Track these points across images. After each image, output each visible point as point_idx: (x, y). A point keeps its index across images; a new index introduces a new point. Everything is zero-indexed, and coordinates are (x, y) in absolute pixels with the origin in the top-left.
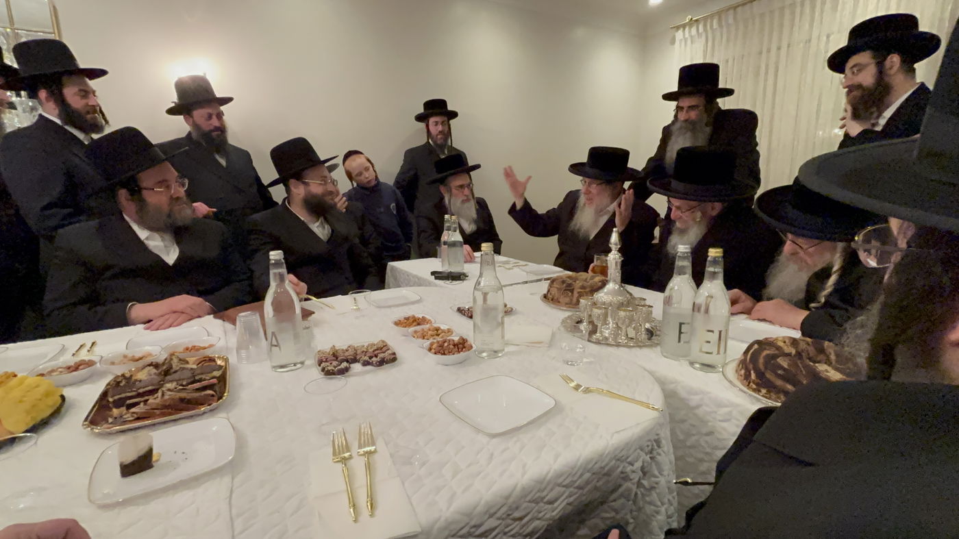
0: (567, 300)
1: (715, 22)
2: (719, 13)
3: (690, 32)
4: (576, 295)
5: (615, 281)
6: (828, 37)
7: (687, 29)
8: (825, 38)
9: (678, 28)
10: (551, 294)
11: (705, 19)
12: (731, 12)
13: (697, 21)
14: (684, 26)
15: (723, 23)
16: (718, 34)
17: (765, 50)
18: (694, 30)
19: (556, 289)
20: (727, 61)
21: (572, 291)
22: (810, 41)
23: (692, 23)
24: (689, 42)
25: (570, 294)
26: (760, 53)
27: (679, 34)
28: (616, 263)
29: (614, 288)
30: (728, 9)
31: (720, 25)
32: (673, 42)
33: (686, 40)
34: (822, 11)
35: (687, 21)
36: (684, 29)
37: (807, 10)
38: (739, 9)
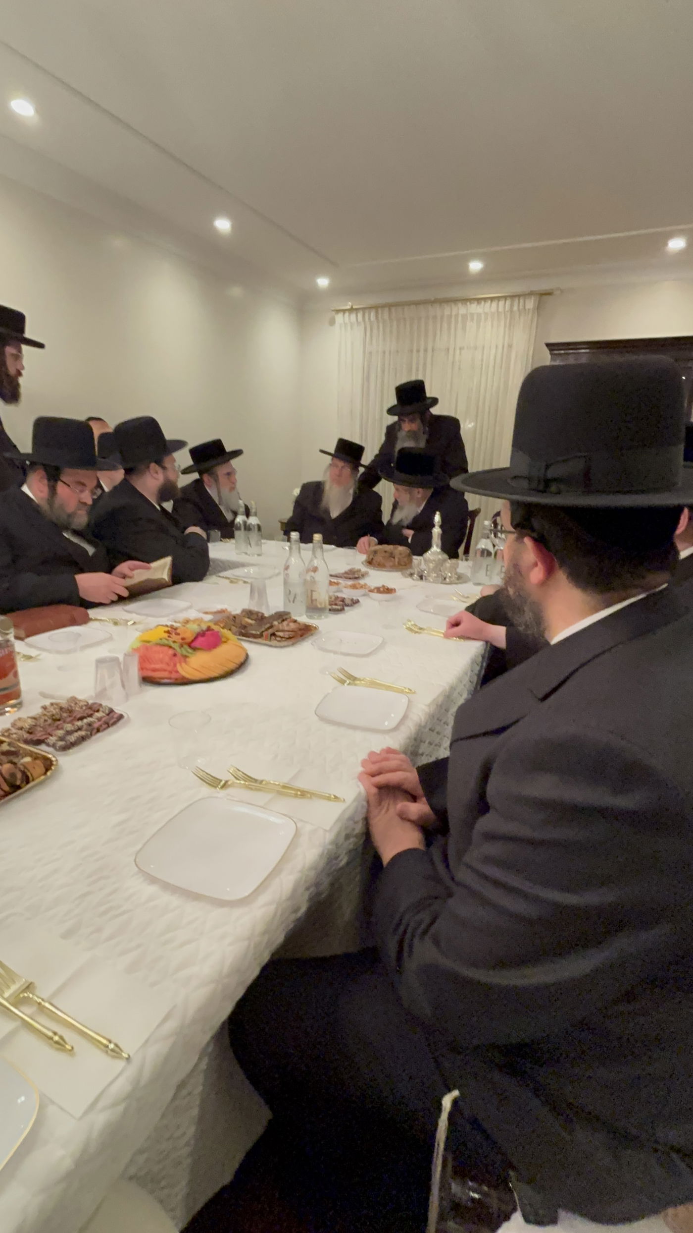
0: (391, 564)
1: (373, 314)
2: (376, 308)
3: (349, 319)
4: (397, 560)
5: (437, 546)
6: (461, 349)
7: (347, 314)
8: (458, 352)
9: (338, 311)
10: (376, 561)
11: (364, 309)
12: (386, 310)
13: (357, 310)
14: (344, 311)
15: (380, 319)
16: (375, 326)
17: (415, 351)
18: (353, 316)
19: (381, 558)
20: (384, 352)
21: (394, 558)
22: (448, 350)
23: (351, 310)
24: (349, 328)
25: (393, 559)
26: (412, 351)
27: (339, 318)
28: (439, 534)
29: (437, 551)
30: (383, 306)
31: (377, 318)
32: (332, 322)
33: (345, 324)
34: (456, 329)
35: (348, 307)
36: (344, 313)
37: (445, 325)
38: (393, 309)
